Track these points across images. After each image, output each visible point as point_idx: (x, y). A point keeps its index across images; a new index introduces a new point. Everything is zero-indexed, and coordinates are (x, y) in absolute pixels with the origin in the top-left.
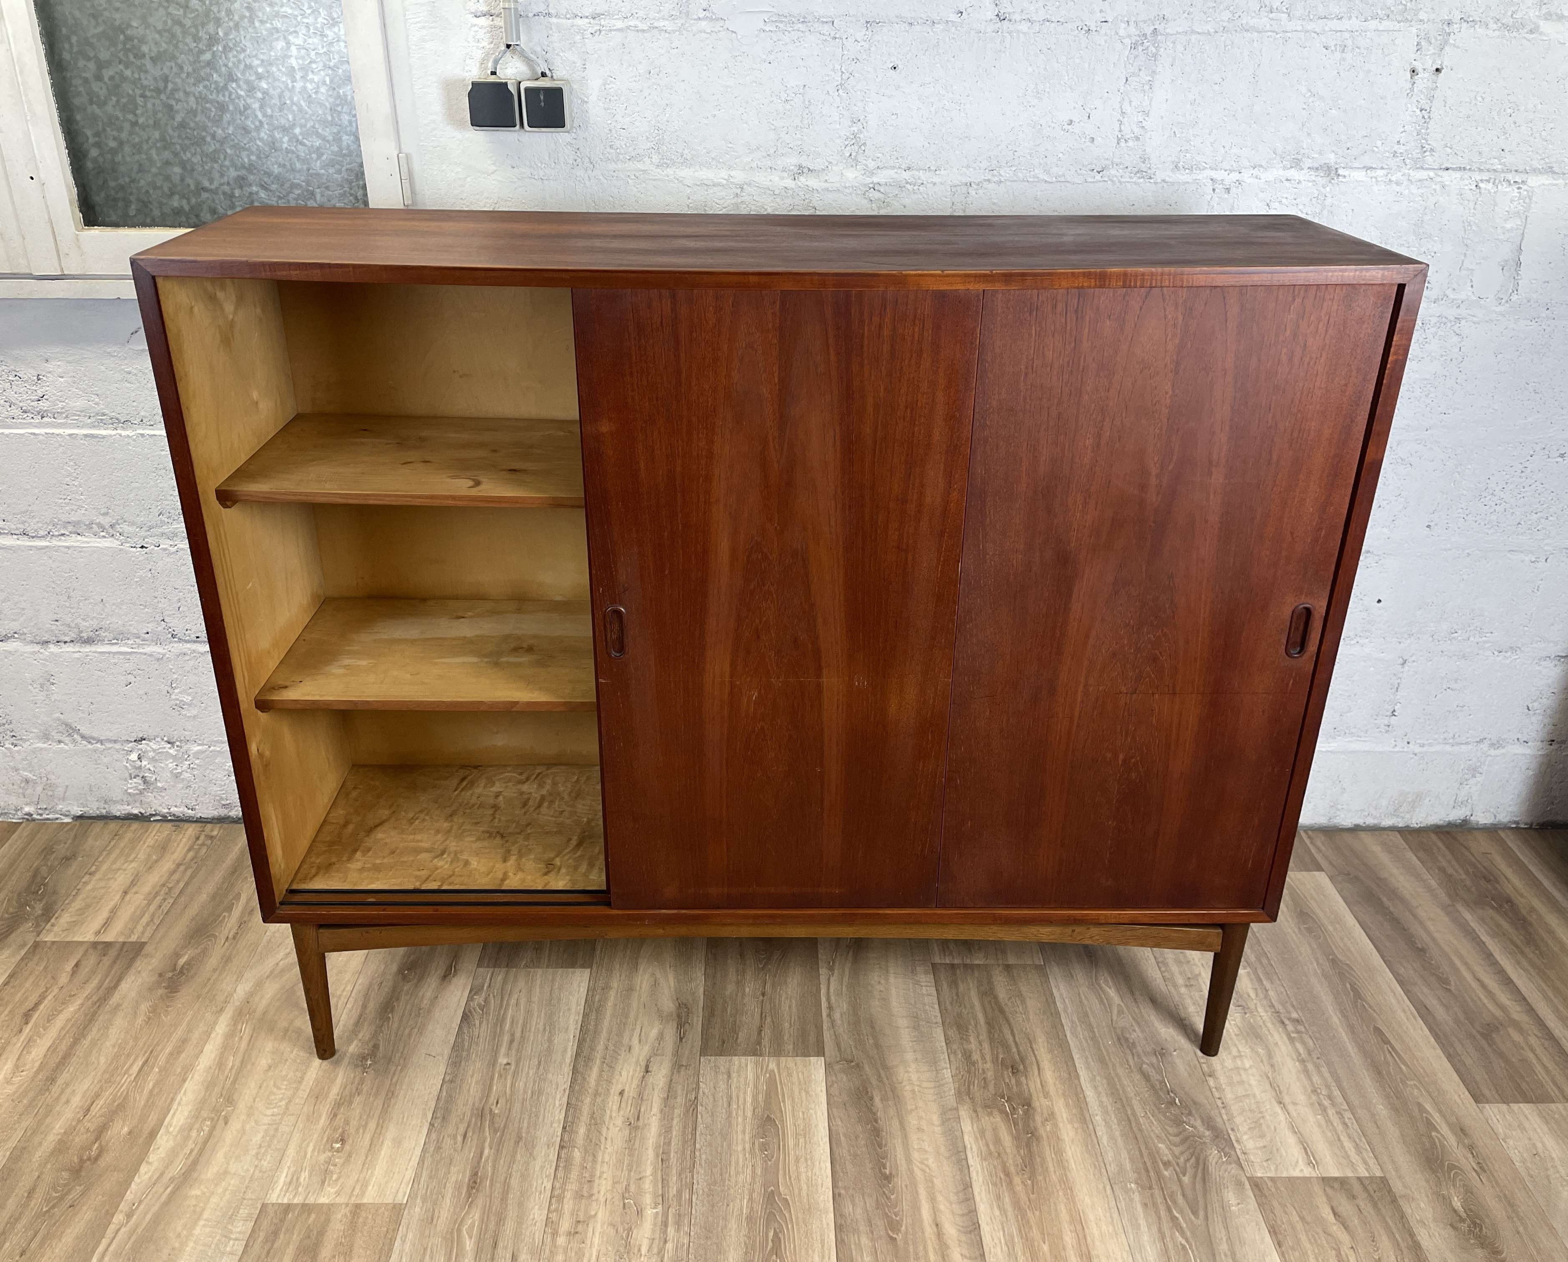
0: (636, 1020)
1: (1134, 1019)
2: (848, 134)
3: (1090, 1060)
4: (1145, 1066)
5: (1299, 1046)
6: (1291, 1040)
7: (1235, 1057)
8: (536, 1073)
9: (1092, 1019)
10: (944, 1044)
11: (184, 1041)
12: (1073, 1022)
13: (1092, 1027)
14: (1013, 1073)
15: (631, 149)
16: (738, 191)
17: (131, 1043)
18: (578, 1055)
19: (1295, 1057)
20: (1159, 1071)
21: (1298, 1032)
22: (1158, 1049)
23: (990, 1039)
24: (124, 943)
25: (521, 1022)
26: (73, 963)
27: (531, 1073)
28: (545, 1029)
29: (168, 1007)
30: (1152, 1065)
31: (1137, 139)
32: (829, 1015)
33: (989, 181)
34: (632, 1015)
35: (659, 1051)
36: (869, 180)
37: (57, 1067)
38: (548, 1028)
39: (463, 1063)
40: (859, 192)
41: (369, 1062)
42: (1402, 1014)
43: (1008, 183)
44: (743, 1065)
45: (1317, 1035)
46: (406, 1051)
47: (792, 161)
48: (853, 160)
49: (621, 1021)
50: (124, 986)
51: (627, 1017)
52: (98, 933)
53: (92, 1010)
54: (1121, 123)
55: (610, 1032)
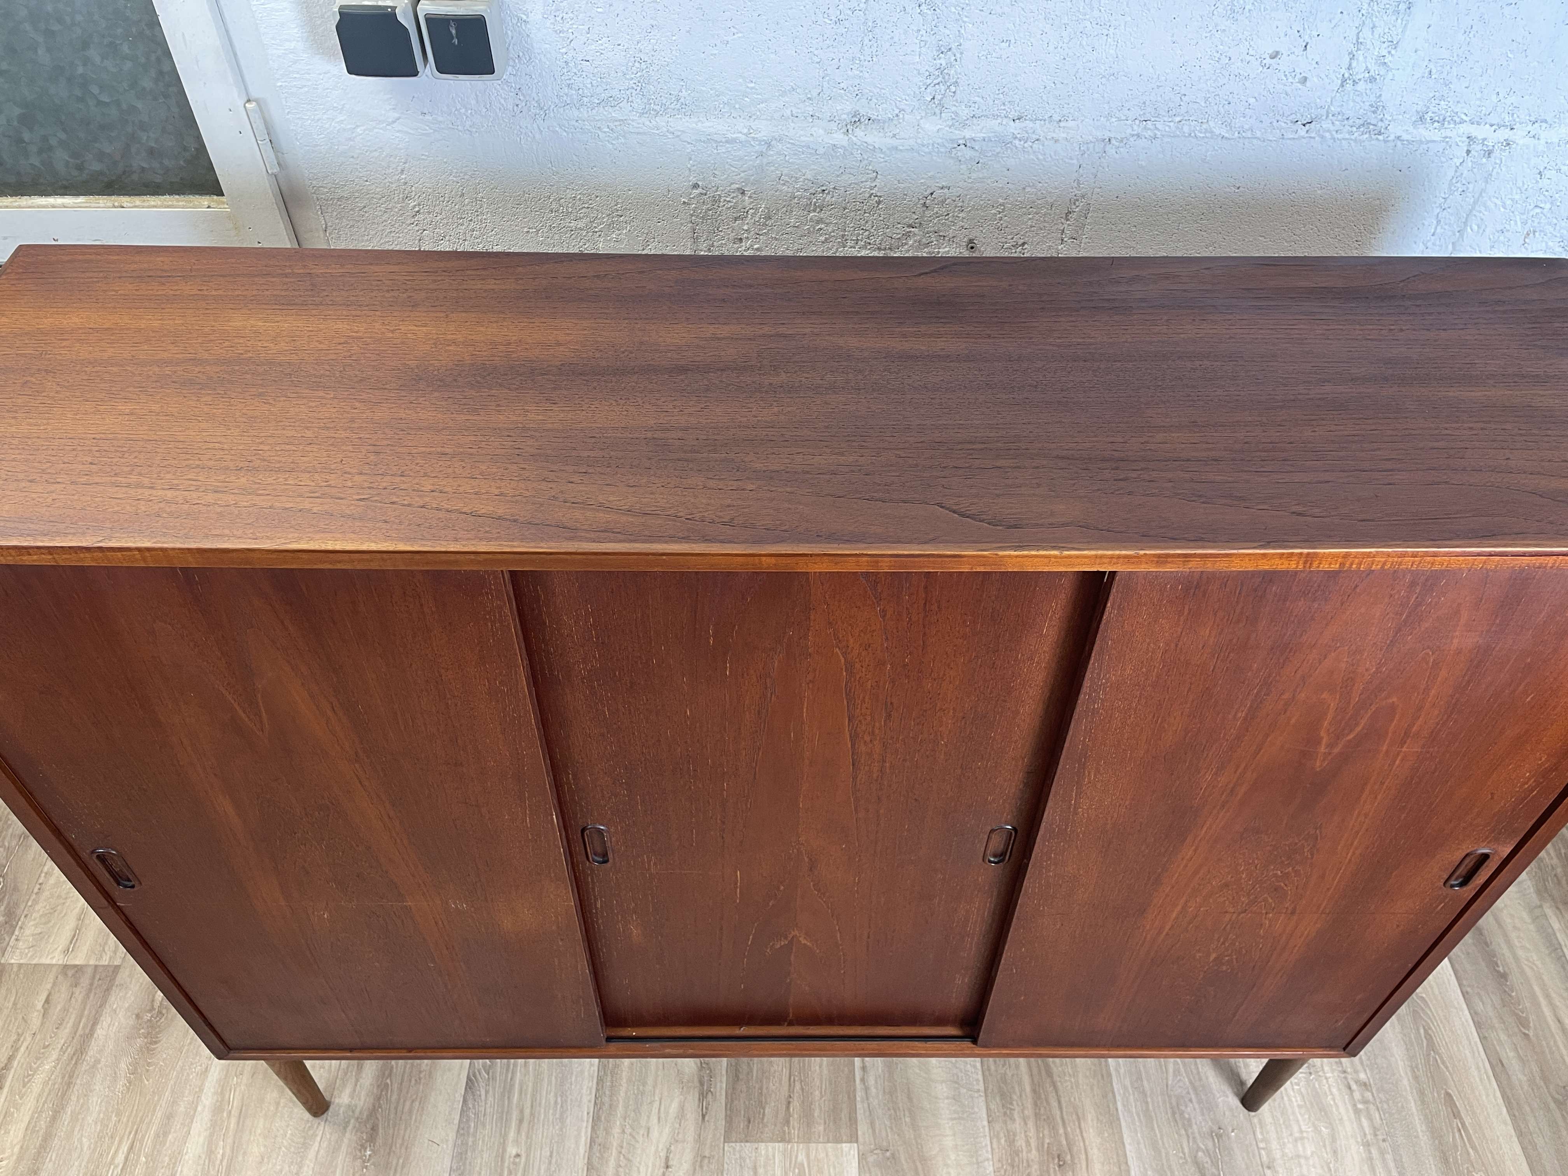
0: (655, 1087)
1: (1191, 1082)
2: (931, 69)
3: (1142, 1146)
4: (1200, 1154)
5: (1365, 1123)
6: (1357, 1111)
7: (1296, 1140)
8: (549, 1169)
9: (1145, 1083)
10: (985, 1123)
11: (169, 1117)
12: (1125, 1088)
13: (1146, 1096)
14: (1060, 1166)
15: (599, 90)
16: (764, 148)
17: (114, 1118)
18: (592, 1141)
19: (1359, 1140)
20: (1215, 1164)
21: (1365, 1102)
22: (1215, 1128)
23: (1036, 1115)
24: (96, 966)
25: (530, 1090)
26: (43, 997)
27: (543, 1167)
28: (556, 1102)
29: (149, 1064)
30: (1207, 1152)
31: (1372, 80)
32: (863, 1080)
33: (1138, 135)
34: (650, 1081)
35: (680, 1136)
36: (958, 134)
37: (39, 1153)
38: (559, 1099)
39: (469, 1154)
40: (942, 150)
41: (368, 1153)
42: (1476, 1073)
43: (1166, 140)
44: (770, 1154)
45: (1385, 1106)
46: (406, 1137)
47: (845, 107)
48: (937, 106)
49: (638, 1089)
50: (100, 1032)
51: (644, 1084)
52: (66, 951)
53: (69, 1069)
54: (1353, 57)
55: (626, 1107)
